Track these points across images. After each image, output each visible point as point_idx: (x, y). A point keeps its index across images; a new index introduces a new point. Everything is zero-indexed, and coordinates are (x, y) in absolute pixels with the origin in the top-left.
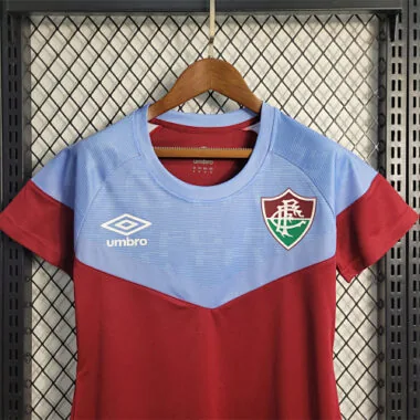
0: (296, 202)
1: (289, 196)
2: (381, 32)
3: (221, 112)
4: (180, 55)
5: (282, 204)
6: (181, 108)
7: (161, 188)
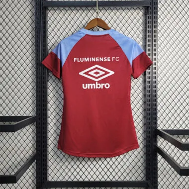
2: (145, 12)
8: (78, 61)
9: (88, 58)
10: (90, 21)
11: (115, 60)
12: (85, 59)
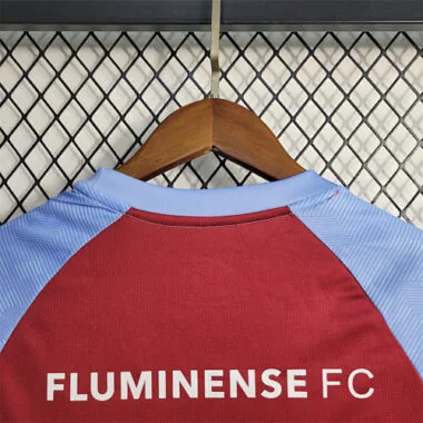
8: (75, 396)
9: (146, 376)
10: (173, 107)
11: (339, 393)
12: (126, 377)
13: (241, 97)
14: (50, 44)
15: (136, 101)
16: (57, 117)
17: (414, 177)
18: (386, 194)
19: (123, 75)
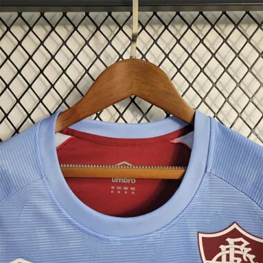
0: (246, 243)
1: (235, 234)
3: (144, 120)
4: (98, 57)
5: (227, 244)
6: (98, 116)
7: (70, 222)
13: (144, 56)
14: (13, 23)
15: (73, 60)
16: (19, 72)
17: (259, 107)
18: (242, 118)
19: (64, 43)
